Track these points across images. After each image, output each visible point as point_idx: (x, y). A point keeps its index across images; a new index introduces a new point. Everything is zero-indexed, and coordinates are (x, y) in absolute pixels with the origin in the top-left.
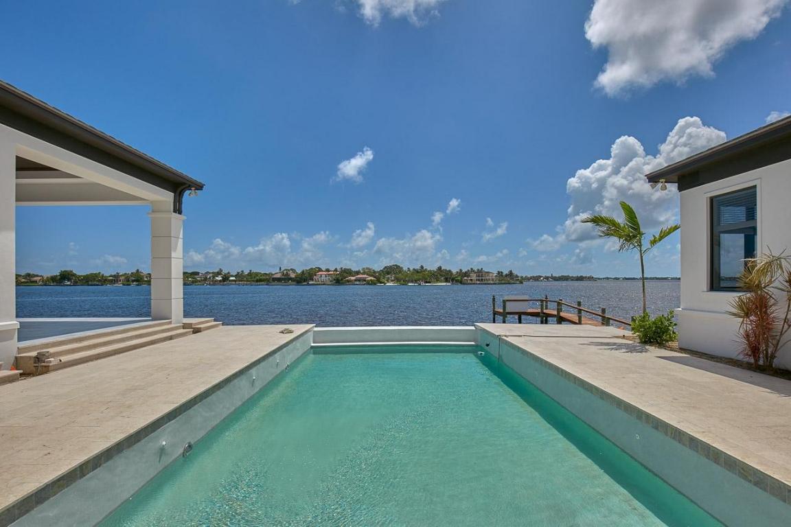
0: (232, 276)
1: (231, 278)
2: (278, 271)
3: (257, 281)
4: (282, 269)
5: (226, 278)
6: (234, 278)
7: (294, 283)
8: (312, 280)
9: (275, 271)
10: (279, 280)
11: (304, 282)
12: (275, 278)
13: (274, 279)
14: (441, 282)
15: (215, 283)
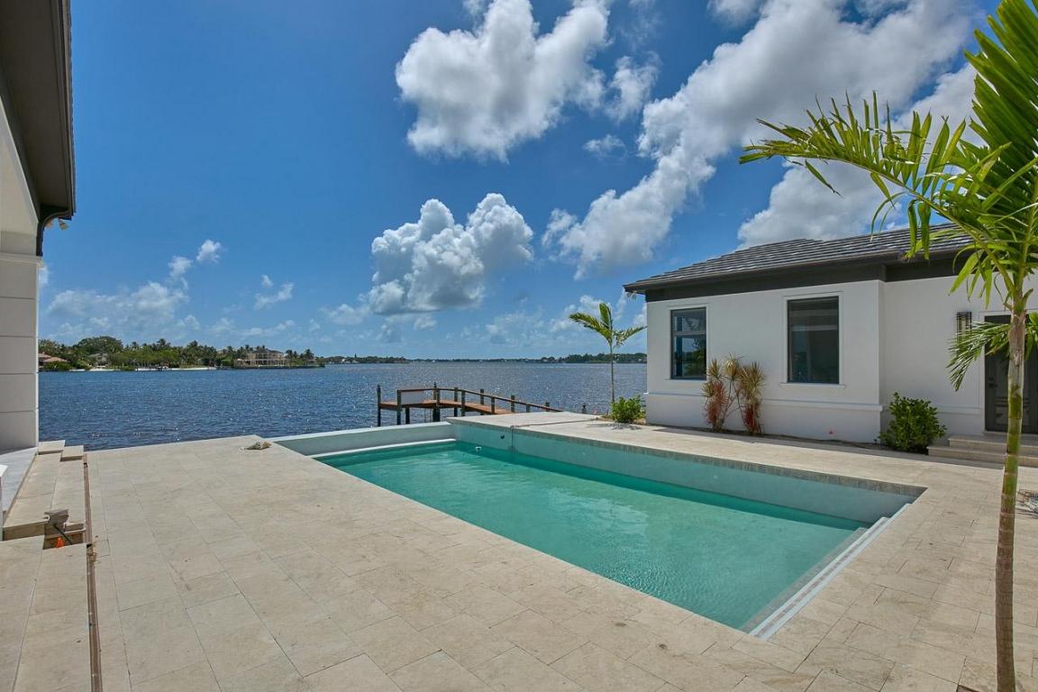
14: (197, 365)
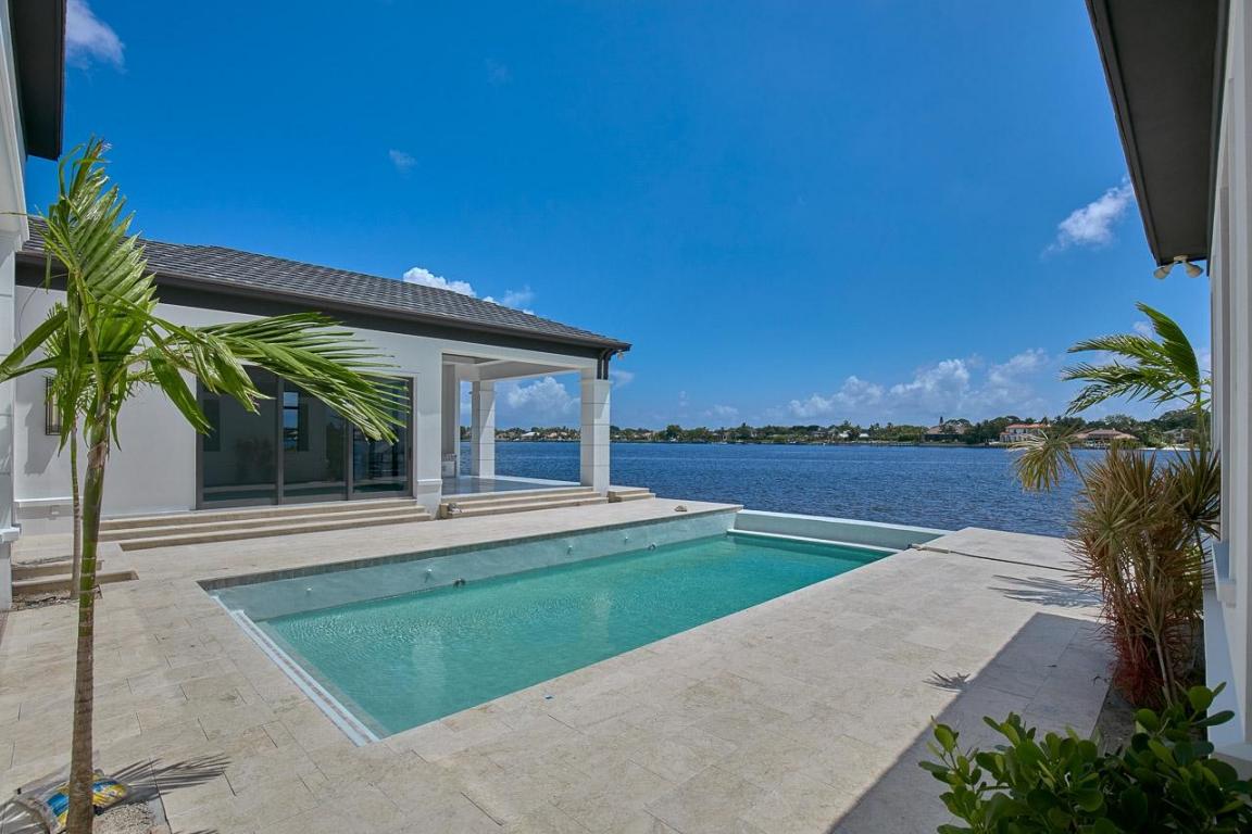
0: (864, 431)
1: (862, 435)
2: (937, 423)
3: (901, 439)
4: (945, 421)
5: (854, 435)
6: (865, 435)
7: (963, 444)
8: (998, 439)
9: (932, 425)
10: (937, 438)
11: (982, 441)
12: (931, 435)
13: (928, 437)
15: (838, 442)
